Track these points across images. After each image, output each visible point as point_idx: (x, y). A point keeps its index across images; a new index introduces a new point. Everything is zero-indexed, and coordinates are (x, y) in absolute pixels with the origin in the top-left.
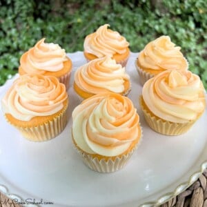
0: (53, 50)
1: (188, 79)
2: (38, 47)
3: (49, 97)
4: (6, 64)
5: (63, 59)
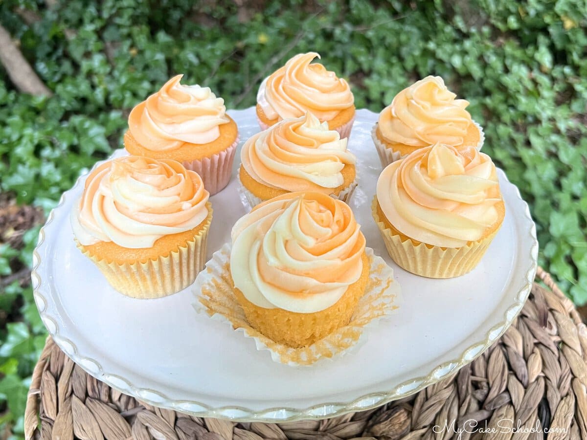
0: (199, 100)
1: (468, 161)
2: (168, 91)
3: (179, 195)
4: (75, 141)
5: (219, 119)
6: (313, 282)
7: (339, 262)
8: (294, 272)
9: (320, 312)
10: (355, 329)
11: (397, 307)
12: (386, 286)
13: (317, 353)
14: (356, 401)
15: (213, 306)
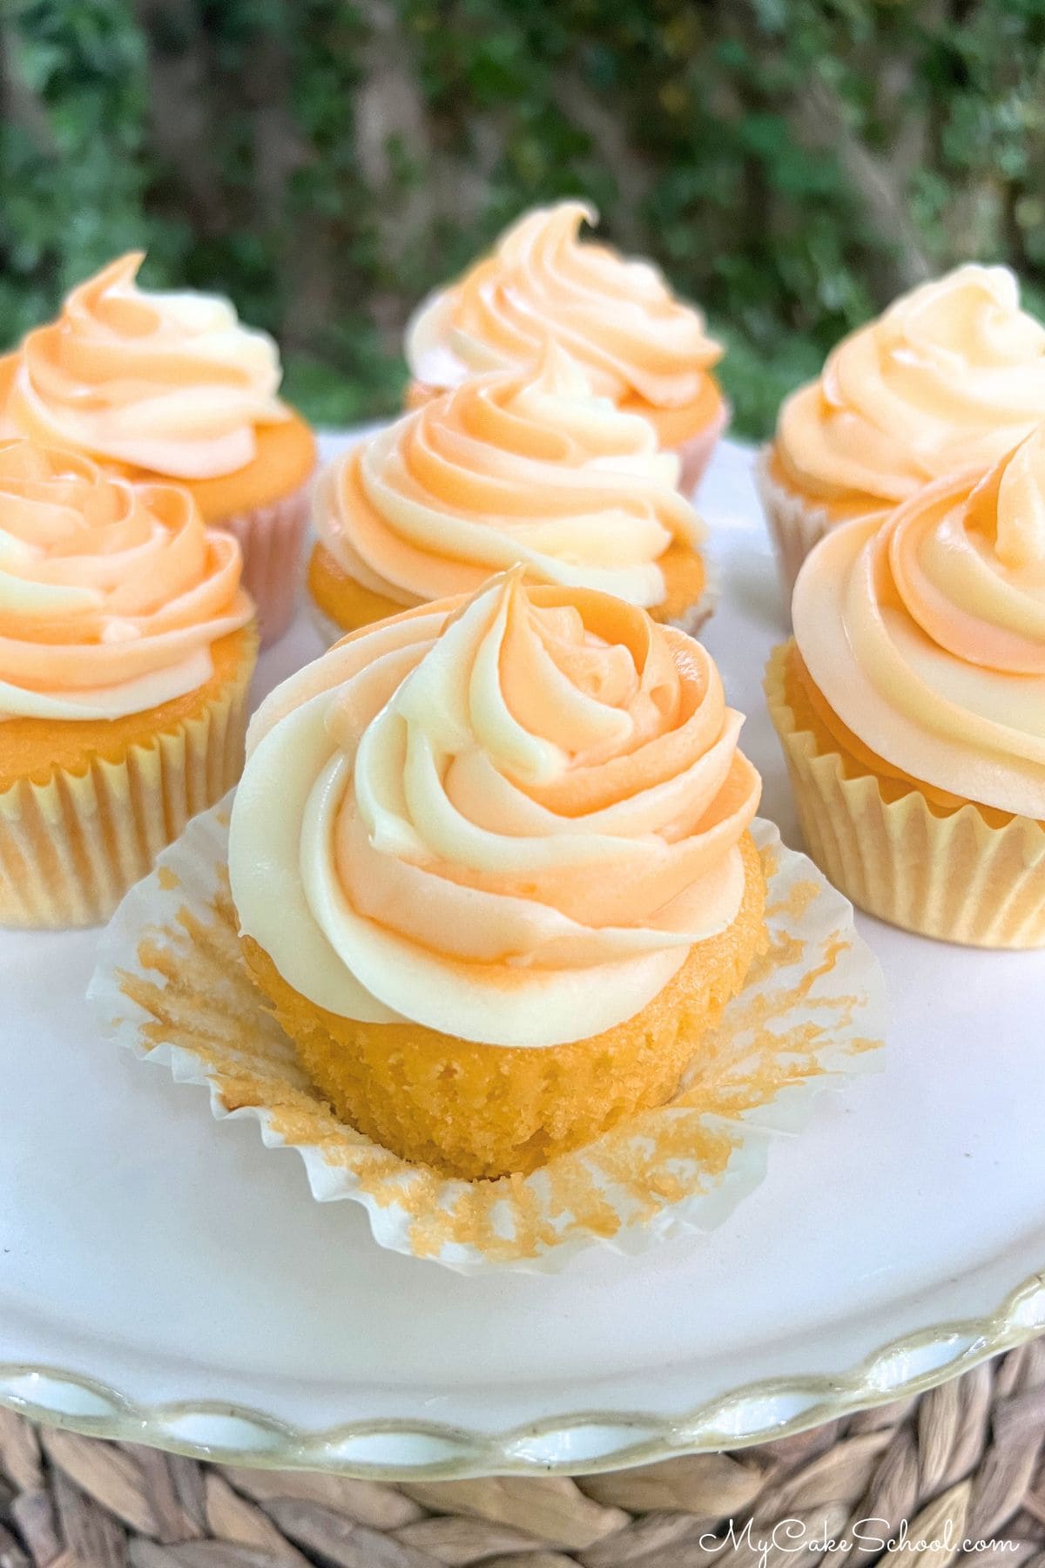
0: (190, 334)
6: (549, 922)
7: (656, 850)
8: (474, 877)
9: (575, 1045)
10: (711, 1122)
11: (874, 1045)
12: (824, 963)
13: (556, 1211)
14: (709, 1408)
15: (177, 1010)
